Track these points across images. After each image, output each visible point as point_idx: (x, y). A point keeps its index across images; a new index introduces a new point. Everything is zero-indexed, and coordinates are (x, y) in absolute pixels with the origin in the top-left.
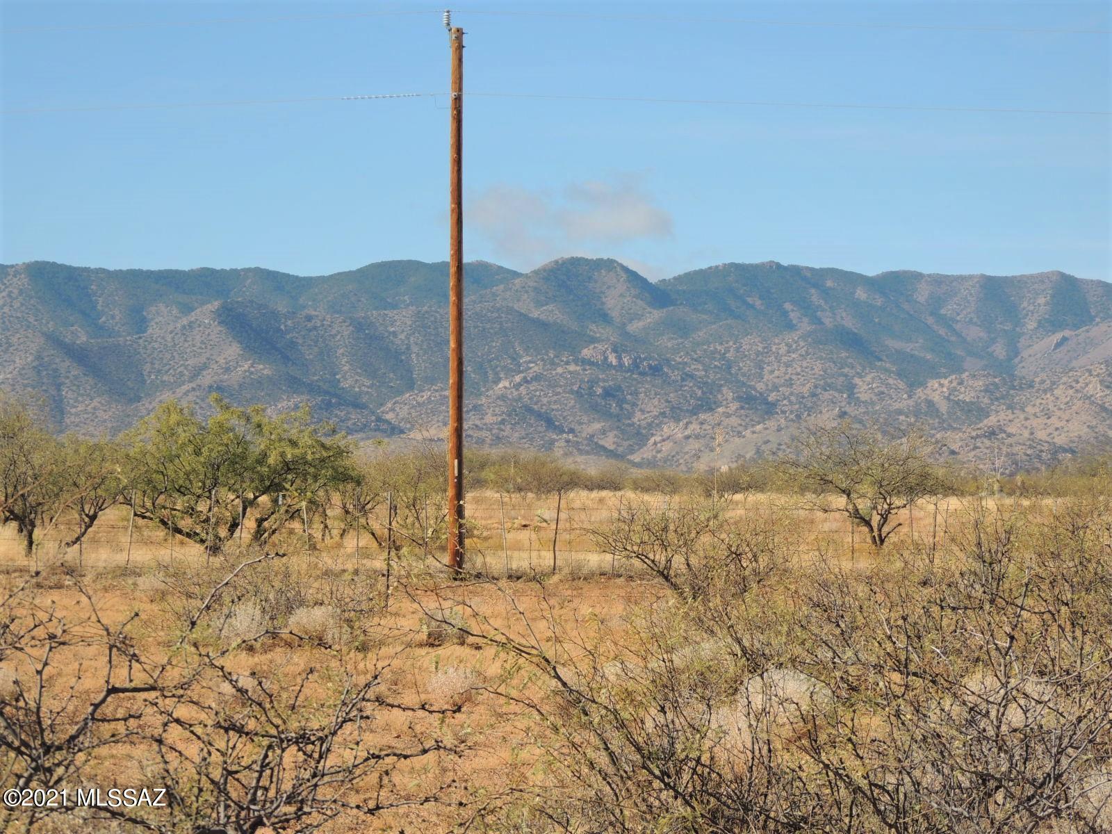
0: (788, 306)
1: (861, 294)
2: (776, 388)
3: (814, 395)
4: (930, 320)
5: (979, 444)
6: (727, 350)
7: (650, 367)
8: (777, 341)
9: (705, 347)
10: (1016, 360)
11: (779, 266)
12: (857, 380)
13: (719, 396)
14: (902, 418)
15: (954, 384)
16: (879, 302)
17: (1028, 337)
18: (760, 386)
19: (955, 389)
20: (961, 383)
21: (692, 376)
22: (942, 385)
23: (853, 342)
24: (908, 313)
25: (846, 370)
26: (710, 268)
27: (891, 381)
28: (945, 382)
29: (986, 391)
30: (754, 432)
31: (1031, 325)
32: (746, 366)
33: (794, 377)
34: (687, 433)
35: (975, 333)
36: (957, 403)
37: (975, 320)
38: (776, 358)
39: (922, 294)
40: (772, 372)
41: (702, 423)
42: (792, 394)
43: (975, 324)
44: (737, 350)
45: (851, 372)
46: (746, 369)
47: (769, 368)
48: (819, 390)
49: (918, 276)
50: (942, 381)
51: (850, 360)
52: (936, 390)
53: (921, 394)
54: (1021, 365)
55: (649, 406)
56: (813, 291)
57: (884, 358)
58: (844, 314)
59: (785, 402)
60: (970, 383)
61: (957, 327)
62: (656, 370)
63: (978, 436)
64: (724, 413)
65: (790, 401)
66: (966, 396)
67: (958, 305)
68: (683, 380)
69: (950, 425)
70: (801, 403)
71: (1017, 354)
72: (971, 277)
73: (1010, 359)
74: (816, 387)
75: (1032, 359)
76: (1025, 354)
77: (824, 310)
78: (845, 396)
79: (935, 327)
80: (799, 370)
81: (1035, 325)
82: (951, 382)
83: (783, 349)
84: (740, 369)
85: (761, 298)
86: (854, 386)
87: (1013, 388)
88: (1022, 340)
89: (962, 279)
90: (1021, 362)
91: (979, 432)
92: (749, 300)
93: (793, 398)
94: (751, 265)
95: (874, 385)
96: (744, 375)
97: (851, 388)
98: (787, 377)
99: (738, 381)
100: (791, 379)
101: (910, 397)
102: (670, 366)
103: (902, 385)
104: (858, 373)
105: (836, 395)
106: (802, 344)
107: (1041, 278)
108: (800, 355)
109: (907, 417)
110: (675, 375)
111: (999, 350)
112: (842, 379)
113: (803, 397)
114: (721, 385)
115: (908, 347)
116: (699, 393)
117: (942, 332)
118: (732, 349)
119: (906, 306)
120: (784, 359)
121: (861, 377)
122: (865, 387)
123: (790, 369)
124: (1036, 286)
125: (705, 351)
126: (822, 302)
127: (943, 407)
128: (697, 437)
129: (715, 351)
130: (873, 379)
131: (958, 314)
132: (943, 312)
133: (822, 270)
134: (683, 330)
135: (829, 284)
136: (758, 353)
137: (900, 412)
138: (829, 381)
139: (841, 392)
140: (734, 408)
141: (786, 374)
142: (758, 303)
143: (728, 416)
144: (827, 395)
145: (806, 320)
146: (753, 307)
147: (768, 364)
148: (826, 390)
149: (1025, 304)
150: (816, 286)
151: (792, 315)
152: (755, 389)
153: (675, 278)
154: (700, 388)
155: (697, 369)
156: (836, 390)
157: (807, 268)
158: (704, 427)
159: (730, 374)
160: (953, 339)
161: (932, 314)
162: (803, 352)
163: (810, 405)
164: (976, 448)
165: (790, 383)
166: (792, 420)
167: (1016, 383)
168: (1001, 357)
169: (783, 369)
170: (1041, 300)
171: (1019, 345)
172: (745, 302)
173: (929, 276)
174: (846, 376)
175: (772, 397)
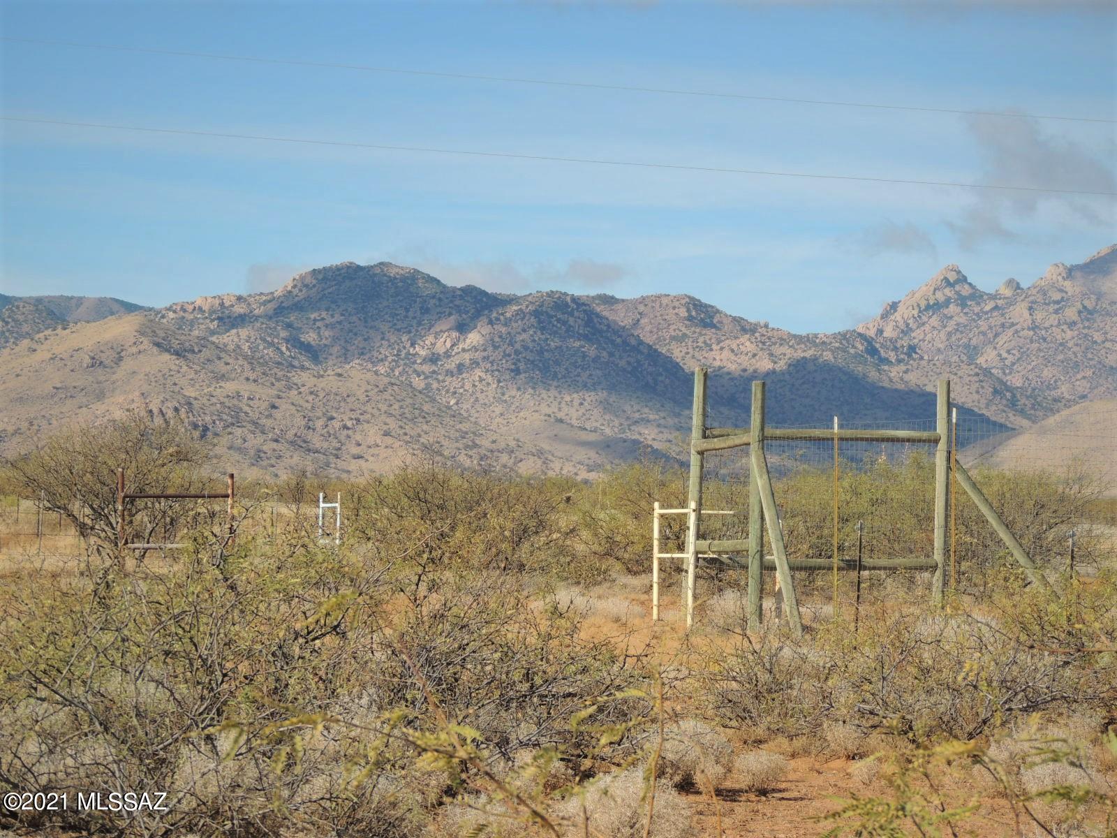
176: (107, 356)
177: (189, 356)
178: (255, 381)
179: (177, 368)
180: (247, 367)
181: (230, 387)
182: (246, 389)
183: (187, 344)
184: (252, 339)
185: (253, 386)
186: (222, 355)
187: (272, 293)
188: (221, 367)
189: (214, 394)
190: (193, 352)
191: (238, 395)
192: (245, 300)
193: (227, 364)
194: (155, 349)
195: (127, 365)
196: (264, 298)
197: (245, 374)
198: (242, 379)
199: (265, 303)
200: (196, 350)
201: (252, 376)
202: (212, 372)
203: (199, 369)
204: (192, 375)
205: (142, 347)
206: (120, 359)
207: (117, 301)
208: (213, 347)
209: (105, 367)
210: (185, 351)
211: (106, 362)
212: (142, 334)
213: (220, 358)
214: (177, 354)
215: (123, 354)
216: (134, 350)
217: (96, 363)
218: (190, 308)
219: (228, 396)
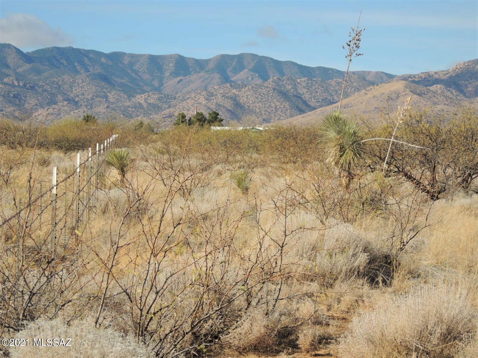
0: (76, 64)
1: (103, 60)
2: (78, 96)
3: (92, 99)
4: (130, 71)
5: (166, 120)
6: (59, 81)
7: (30, 86)
8: (77, 78)
9: (50, 79)
10: (162, 87)
11: (72, 48)
12: (108, 94)
13: (57, 99)
14: (130, 109)
15: (146, 97)
16: (110, 63)
17: (166, 79)
18: (72, 95)
19: (147, 99)
20: (149, 96)
21: (46, 91)
22: (142, 97)
23: (105, 79)
24: (121, 68)
25: (104, 90)
26: (46, 48)
27: (121, 95)
28: (143, 95)
29: (158, 100)
30: (74, 113)
31: (167, 74)
32: (66, 87)
33: (85, 92)
34: (48, 112)
35: (146, 76)
36: (150, 104)
37: (146, 71)
38: (77, 84)
39: (126, 61)
40: (76, 90)
41: (54, 109)
42: (84, 98)
43: (147, 73)
44: (63, 81)
45: (106, 91)
46: (66, 88)
47: (75, 88)
48: (94, 97)
49: (124, 54)
50: (142, 95)
51: (105, 86)
52: (140, 99)
53: (134, 100)
54: (164, 89)
55: (31, 101)
56: (86, 58)
57: (116, 85)
58: (98, 68)
59: (82, 101)
60: (153, 96)
61: (140, 74)
62: (32, 88)
63: (166, 117)
64: (62, 105)
65: (83, 101)
66: (151, 101)
67: (140, 66)
68: (43, 92)
69: (147, 112)
70: (88, 102)
71: (162, 85)
72: (145, 55)
73: (160, 87)
74: (93, 96)
75: (168, 87)
76: (165, 85)
77: (90, 66)
78: (104, 100)
79: (132, 74)
80: (86, 89)
81: (169, 74)
82: (145, 96)
83: (80, 81)
84: (64, 88)
85: (66, 60)
86: (107, 96)
87: (169, 99)
88: (164, 79)
89: (141, 56)
90: (164, 88)
91: (166, 116)
92: (61, 61)
93: (85, 100)
94: (62, 48)
95: (115, 96)
96: (65, 90)
97: (106, 97)
98: (82, 92)
99: (63, 93)
100: (84, 93)
101: (130, 101)
102: (38, 86)
103: (126, 96)
104: (109, 91)
105: (101, 99)
106: (87, 79)
107: (171, 56)
108: (87, 84)
109: (132, 108)
110: (40, 90)
111: (156, 83)
112: (103, 93)
113: (88, 100)
114: (57, 94)
115: (123, 81)
116: (49, 97)
117: (134, 76)
118: (61, 81)
119: (120, 65)
120: (81, 85)
121: (110, 93)
122: (112, 96)
123: (83, 89)
124: (169, 59)
125: (50, 81)
126: (89, 63)
127: (145, 105)
128: (52, 114)
129: (54, 81)
130: (115, 93)
131: (140, 69)
132: (134, 68)
133: (88, 50)
134: (39, 72)
135: (91, 56)
136: (70, 82)
137: (129, 107)
138: (98, 94)
139: (102, 98)
140: (66, 104)
141: (81, 91)
142: (65, 62)
143: (64, 106)
144: (97, 99)
145: (83, 69)
146: (62, 64)
147: (75, 86)
148: (97, 97)
149: (165, 66)
150: (86, 56)
151: (78, 68)
152: (70, 96)
153: (32, 52)
154: (49, 95)
155: (48, 88)
156: (101, 97)
157: (83, 49)
158: (55, 110)
159: (60, 89)
160: (138, 78)
161: (130, 69)
162: (88, 82)
163: (91, 103)
164: (165, 121)
165: (83, 94)
166: (89, 109)
167: (169, 97)
168: (157, 86)
169: (80, 89)
170: (171, 65)
171: (163, 82)
172: (60, 62)
173: (129, 54)
174: (104, 92)
175: (77, 99)
176: (393, 96)
177: (423, 95)
178: (448, 105)
179: (419, 100)
180: (445, 100)
181: (439, 107)
182: (445, 108)
183: (422, 92)
184: (442, 89)
185: (448, 107)
186: (436, 95)
187: (448, 71)
188: (435, 99)
189: (434, 110)
190: (425, 94)
191: (443, 110)
192: (438, 73)
193: (437, 98)
194: (411, 93)
195: (401, 99)
196: (445, 73)
197: (444, 102)
198: (443, 104)
199: (445, 74)
200: (426, 93)
201: (447, 103)
202: (433, 102)
203: (427, 100)
204: (425, 103)
205: (406, 93)
206: (398, 97)
207: (383, 73)
208: (432, 92)
209: (393, 100)
210: (422, 93)
211: (393, 98)
212: (407, 88)
213: (434, 96)
214: (419, 95)
215: (399, 95)
216: (403, 93)
217: (390, 99)
218: (417, 76)
219: (439, 111)
